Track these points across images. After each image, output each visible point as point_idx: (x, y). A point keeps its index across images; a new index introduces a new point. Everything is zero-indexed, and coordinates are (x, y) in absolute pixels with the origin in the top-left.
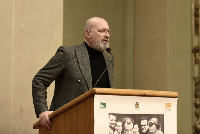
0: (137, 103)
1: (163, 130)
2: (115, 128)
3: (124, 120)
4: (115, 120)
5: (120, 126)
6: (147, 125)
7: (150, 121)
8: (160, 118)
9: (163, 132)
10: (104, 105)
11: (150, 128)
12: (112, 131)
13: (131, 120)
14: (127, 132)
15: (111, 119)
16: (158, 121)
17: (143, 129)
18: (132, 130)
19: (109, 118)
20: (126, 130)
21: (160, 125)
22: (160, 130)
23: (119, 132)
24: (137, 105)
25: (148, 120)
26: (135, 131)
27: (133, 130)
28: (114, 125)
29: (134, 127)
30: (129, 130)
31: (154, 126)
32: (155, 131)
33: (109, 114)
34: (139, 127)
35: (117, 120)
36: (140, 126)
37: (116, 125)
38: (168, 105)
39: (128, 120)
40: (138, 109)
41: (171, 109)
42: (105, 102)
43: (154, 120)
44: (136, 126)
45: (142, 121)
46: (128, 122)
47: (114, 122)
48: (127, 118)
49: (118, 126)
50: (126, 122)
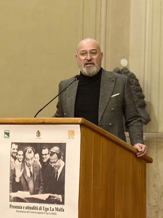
0: (38, 131)
1: (64, 160)
2: (17, 156)
3: (25, 149)
4: (17, 149)
5: (21, 155)
6: (48, 154)
7: (51, 150)
8: (62, 146)
9: (65, 162)
10: (8, 134)
11: (52, 158)
12: (13, 160)
13: (32, 149)
14: (28, 161)
15: (13, 148)
16: (59, 150)
17: (44, 158)
18: (32, 159)
19: (11, 147)
20: (27, 159)
21: (62, 154)
22: (62, 160)
23: (20, 161)
24: (39, 133)
25: (49, 149)
26: (35, 160)
27: (34, 159)
28: (15, 154)
29: (34, 156)
30: (30, 159)
31: (55, 156)
32: (56, 161)
33: (12, 143)
34: (39, 156)
35: (18, 150)
36: (41, 156)
37: (17, 154)
38: (71, 132)
39: (29, 149)
40: (39, 138)
41: (74, 137)
42: (8, 132)
43: (56, 149)
44: (37, 155)
45: (43, 150)
46: (29, 151)
47: (16, 151)
48: (29, 147)
49: (19, 155)
50: (27, 151)
